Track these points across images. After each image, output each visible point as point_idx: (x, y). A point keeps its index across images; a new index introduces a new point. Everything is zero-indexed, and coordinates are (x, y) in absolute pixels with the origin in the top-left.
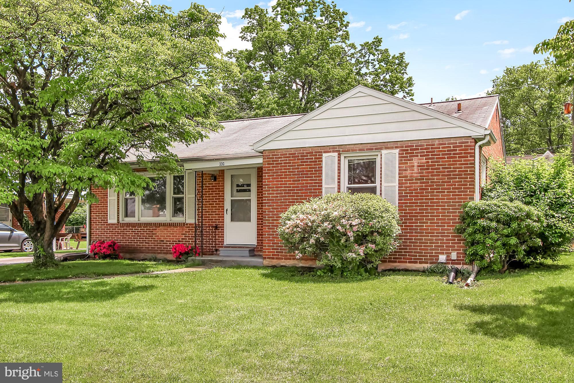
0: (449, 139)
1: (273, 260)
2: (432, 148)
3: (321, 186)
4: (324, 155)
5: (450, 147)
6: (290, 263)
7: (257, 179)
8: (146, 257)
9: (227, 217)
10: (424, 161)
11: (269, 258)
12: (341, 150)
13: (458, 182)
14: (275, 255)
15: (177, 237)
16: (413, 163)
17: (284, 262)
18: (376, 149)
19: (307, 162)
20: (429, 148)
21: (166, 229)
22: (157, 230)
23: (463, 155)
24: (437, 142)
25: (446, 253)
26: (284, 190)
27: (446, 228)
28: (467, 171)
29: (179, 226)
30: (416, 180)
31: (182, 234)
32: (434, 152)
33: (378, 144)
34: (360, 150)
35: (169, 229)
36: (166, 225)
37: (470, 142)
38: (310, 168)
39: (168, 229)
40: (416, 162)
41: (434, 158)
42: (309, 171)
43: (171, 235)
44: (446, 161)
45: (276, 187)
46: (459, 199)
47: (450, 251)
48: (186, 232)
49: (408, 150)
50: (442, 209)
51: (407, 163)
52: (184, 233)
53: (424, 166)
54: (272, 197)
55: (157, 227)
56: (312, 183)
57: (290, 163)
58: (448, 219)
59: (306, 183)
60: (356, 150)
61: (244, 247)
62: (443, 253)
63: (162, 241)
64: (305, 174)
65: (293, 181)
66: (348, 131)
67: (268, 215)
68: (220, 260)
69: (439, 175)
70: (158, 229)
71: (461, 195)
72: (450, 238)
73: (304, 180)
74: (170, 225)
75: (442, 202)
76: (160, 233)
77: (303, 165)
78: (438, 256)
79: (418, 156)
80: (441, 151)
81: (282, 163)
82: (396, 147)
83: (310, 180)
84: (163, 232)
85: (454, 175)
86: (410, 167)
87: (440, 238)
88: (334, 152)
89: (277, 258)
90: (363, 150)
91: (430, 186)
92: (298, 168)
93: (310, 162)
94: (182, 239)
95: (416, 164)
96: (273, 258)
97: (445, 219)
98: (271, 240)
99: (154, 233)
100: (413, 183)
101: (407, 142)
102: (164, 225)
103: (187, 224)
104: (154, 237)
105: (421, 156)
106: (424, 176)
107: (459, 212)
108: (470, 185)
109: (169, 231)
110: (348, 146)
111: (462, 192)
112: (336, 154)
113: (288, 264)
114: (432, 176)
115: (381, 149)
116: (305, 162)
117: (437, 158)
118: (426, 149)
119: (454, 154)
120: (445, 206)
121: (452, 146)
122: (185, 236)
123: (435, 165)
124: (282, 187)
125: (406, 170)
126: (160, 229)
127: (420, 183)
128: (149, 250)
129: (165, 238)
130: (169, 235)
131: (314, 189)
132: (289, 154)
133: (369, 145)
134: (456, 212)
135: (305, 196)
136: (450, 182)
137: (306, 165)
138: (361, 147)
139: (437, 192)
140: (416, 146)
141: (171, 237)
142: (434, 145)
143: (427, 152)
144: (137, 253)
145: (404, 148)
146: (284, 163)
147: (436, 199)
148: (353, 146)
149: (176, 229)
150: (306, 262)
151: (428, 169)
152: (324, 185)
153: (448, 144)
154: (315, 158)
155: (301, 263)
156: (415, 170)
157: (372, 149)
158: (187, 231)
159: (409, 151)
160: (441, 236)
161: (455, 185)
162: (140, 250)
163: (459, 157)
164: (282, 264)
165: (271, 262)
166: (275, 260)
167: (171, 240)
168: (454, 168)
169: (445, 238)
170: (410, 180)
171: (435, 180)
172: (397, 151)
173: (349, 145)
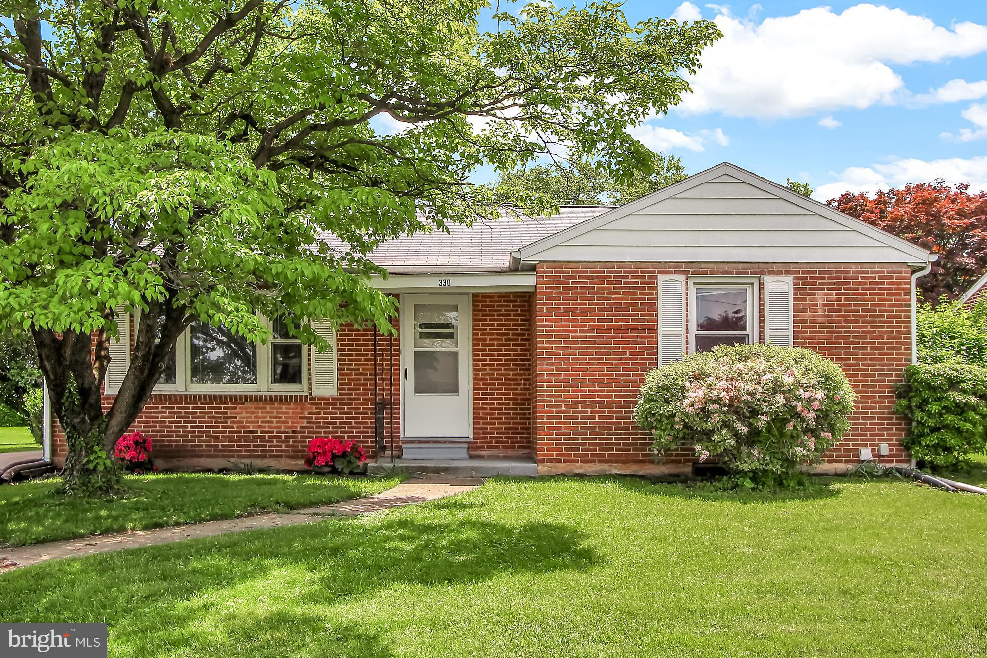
0: (872, 265)
1: (557, 464)
2: (846, 278)
3: (656, 332)
4: (661, 278)
5: (874, 278)
6: (593, 469)
7: (473, 315)
8: (210, 466)
9: (407, 385)
10: (835, 297)
11: (551, 461)
12: (691, 271)
13: (887, 333)
14: (562, 455)
15: (290, 424)
16: (815, 300)
17: (581, 467)
18: (752, 273)
19: (628, 288)
20: (840, 278)
21: (261, 408)
22: (238, 410)
23: (894, 291)
24: (853, 269)
25: (871, 445)
26: (580, 337)
27: (869, 405)
28: (900, 317)
29: (296, 400)
30: (821, 327)
31: (301, 418)
32: (849, 283)
33: (756, 265)
34: (724, 273)
35: (268, 407)
36: (261, 400)
37: (904, 272)
38: (632, 299)
39: (265, 408)
40: (820, 299)
41: (849, 294)
42: (631, 304)
43: (275, 420)
44: (868, 300)
45: (564, 331)
46: (888, 359)
47: (877, 442)
48: (310, 413)
49: (806, 278)
50: (863, 376)
51: (805, 300)
52: (306, 415)
53: (833, 305)
54: (556, 348)
55: (238, 404)
56: (636, 326)
57: (593, 288)
58: (872, 392)
59: (625, 326)
60: (717, 273)
61: (445, 442)
62: (865, 446)
63: (251, 432)
64: (622, 309)
65: (599, 320)
66: (703, 238)
67: (548, 381)
68: (445, 467)
69: (857, 322)
70: (241, 408)
71: (892, 354)
72: (876, 421)
73: (622, 320)
74: (272, 399)
75: (863, 365)
76: (244, 416)
77: (619, 293)
78: (858, 450)
79: (823, 289)
80: (860, 283)
81: (576, 288)
82: (788, 273)
83: (633, 320)
84: (253, 413)
85: (880, 322)
86: (810, 305)
87: (860, 421)
88: (677, 273)
89: (565, 461)
90: (731, 273)
91: (844, 338)
92: (610, 299)
93: (633, 288)
94: (301, 427)
95: (820, 302)
96: (559, 461)
97: (867, 392)
98: (554, 428)
99: (229, 415)
100: (816, 332)
101: (805, 266)
102: (258, 399)
103: (313, 399)
104: (229, 424)
105: (828, 289)
106: (834, 322)
107: (889, 381)
108: (905, 338)
109: (268, 413)
110: (703, 266)
111: (894, 349)
112: (683, 277)
113: (589, 470)
114: (846, 321)
115: (762, 273)
116: (622, 288)
117: (853, 294)
118: (836, 278)
119: (880, 289)
120: (867, 370)
121: (877, 276)
122: (308, 423)
123: (850, 305)
124: (576, 331)
125: (804, 311)
126: (247, 408)
127: (828, 332)
128: (216, 452)
129: (260, 427)
130: (268, 419)
131: (641, 337)
132: (591, 272)
133: (740, 266)
134: (884, 381)
135: (623, 348)
136: (875, 332)
137: (625, 294)
138: (726, 268)
139: (854, 348)
140: (820, 272)
141: (275, 424)
142: (849, 272)
143: (837, 283)
144: (185, 457)
145: (800, 275)
146: (581, 288)
147: (854, 359)
148: (712, 266)
149: (287, 408)
150: (623, 466)
151: (840, 311)
152: (661, 331)
153: (872, 272)
154: (642, 283)
155: (616, 468)
156: (819, 311)
157: (747, 273)
158: (314, 411)
159: (809, 280)
160: (863, 418)
161: (883, 338)
162: (194, 451)
163: (888, 295)
164: (577, 471)
165: (555, 467)
166: (562, 465)
167: (275, 430)
168: (880, 311)
169: (868, 422)
170: (810, 327)
171: (852, 329)
172: (789, 279)
173: (706, 263)
